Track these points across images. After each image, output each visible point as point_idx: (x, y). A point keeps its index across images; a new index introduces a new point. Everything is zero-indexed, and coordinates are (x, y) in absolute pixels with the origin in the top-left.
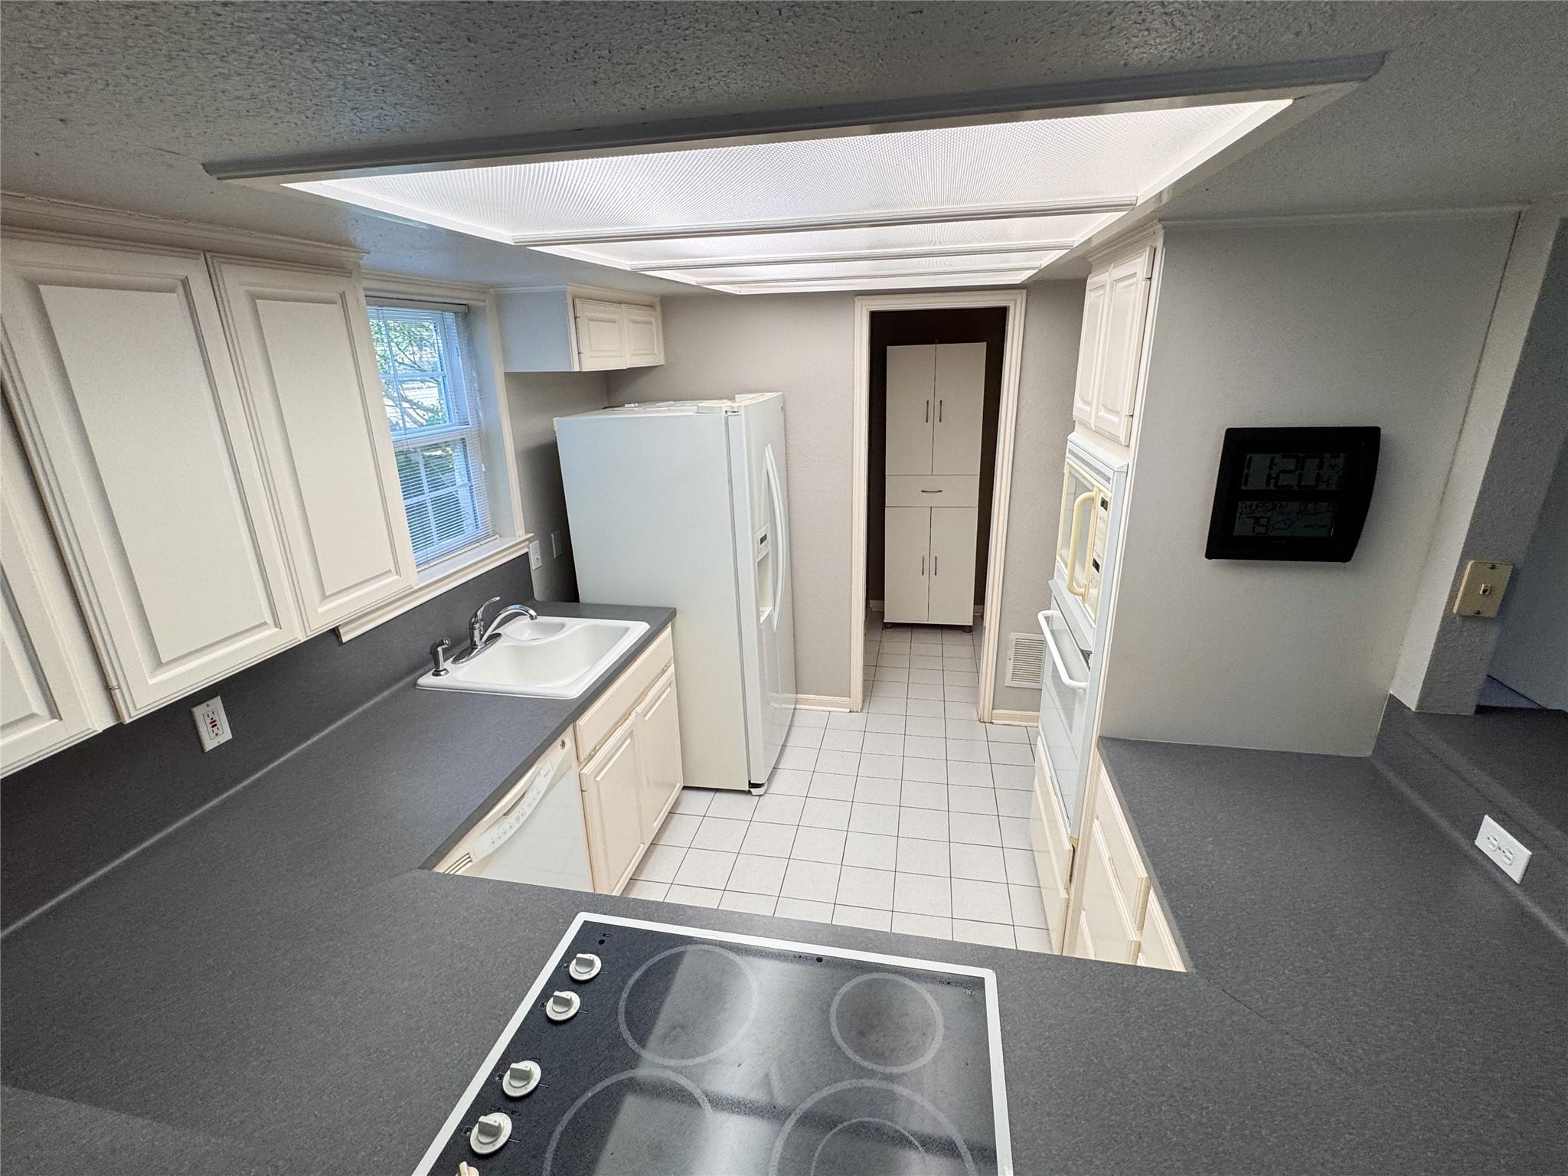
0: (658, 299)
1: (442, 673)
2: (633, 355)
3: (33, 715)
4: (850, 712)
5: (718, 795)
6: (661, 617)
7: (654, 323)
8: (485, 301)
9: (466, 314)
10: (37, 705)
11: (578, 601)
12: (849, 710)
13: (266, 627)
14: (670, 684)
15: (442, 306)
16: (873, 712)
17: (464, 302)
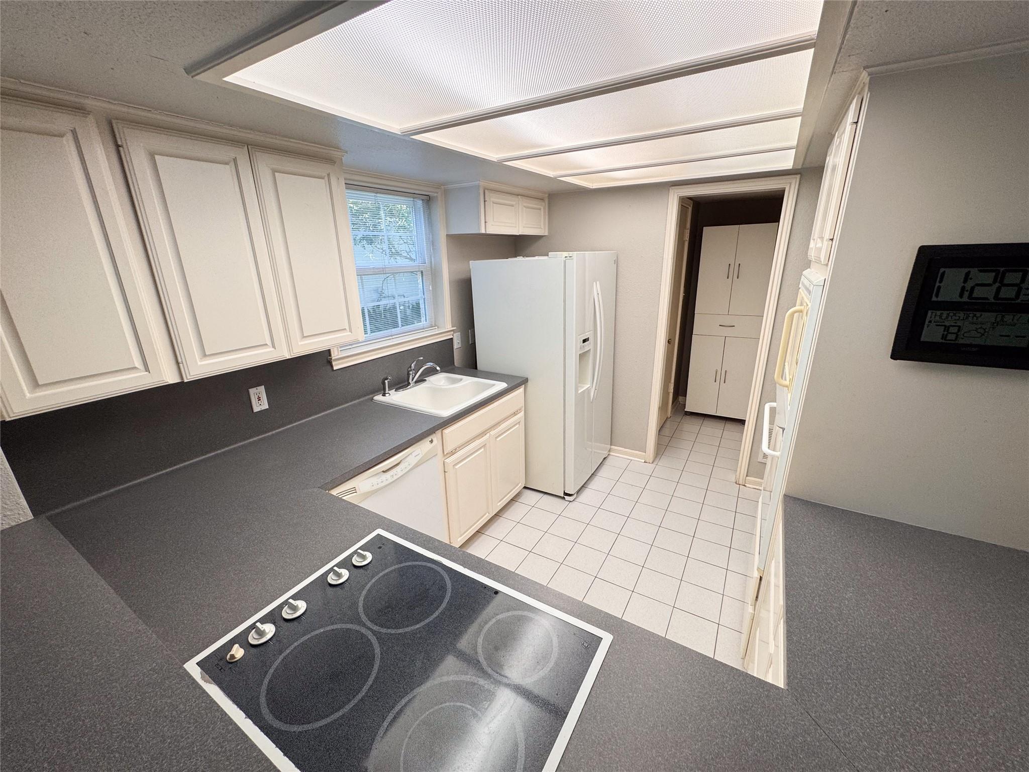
0: (547, 195)
1: (386, 395)
2: (524, 227)
3: (135, 368)
4: (645, 462)
5: (546, 496)
6: (517, 382)
7: (542, 209)
8: (437, 193)
9: (428, 200)
10: (138, 363)
11: (476, 368)
12: (644, 461)
13: (267, 346)
14: (519, 422)
15: (413, 195)
16: (661, 464)
17: (427, 194)
